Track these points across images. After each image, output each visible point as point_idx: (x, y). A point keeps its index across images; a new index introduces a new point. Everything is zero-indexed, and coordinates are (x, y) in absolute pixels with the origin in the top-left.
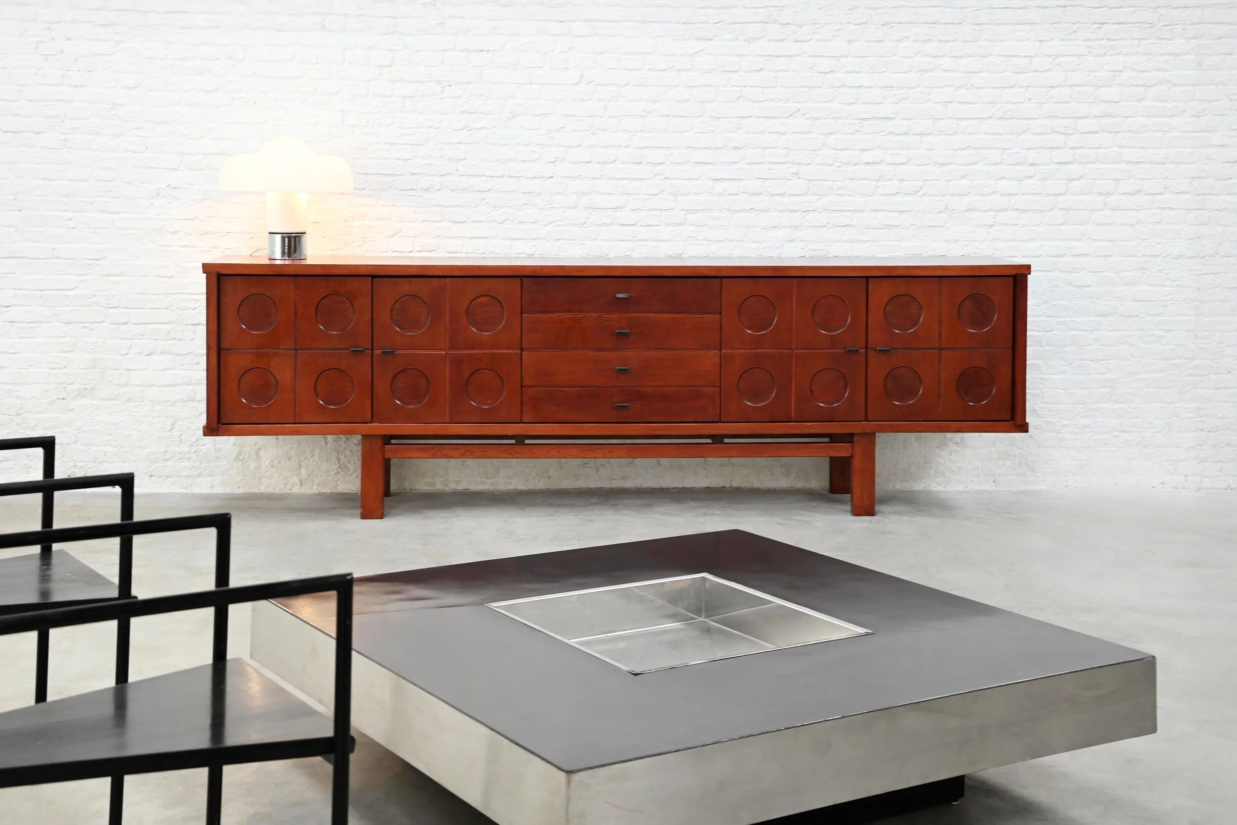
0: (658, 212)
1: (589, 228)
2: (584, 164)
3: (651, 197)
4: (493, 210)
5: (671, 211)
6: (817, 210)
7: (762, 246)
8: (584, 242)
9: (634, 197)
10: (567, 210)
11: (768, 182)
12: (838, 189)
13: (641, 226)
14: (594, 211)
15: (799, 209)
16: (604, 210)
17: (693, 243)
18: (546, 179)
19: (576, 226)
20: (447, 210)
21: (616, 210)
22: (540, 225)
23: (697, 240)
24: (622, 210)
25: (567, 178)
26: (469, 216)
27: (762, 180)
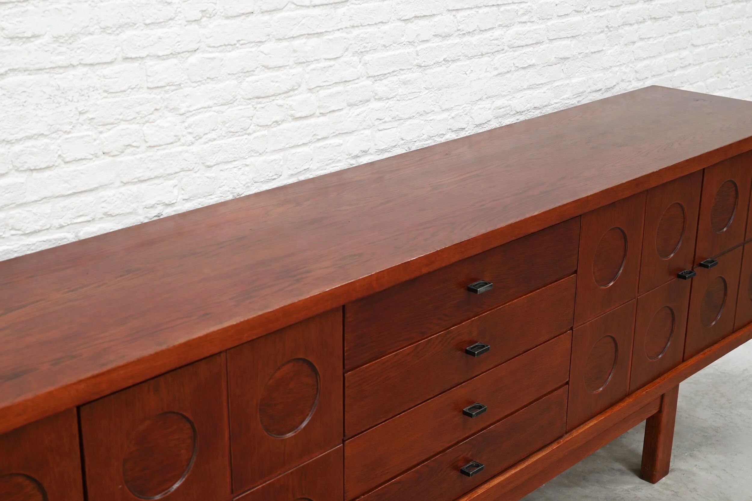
0: (340, 88)
1: (255, 135)
2: (243, 17)
3: (332, 63)
4: (101, 133)
5: (357, 81)
6: (503, 50)
7: (453, 115)
8: (248, 162)
9: (312, 66)
10: (223, 108)
11: (460, 15)
12: (524, 14)
13: (322, 114)
14: (260, 103)
15: (489, 51)
16: (273, 98)
17: (381, 127)
18: (188, 54)
19: (237, 134)
20: (17, 148)
21: (289, 94)
22: (183, 145)
23: (385, 122)
24: (296, 92)
25: (220, 48)
26: (59, 153)
27: (454, 13)
